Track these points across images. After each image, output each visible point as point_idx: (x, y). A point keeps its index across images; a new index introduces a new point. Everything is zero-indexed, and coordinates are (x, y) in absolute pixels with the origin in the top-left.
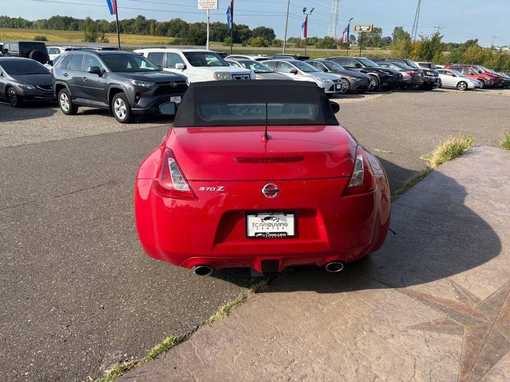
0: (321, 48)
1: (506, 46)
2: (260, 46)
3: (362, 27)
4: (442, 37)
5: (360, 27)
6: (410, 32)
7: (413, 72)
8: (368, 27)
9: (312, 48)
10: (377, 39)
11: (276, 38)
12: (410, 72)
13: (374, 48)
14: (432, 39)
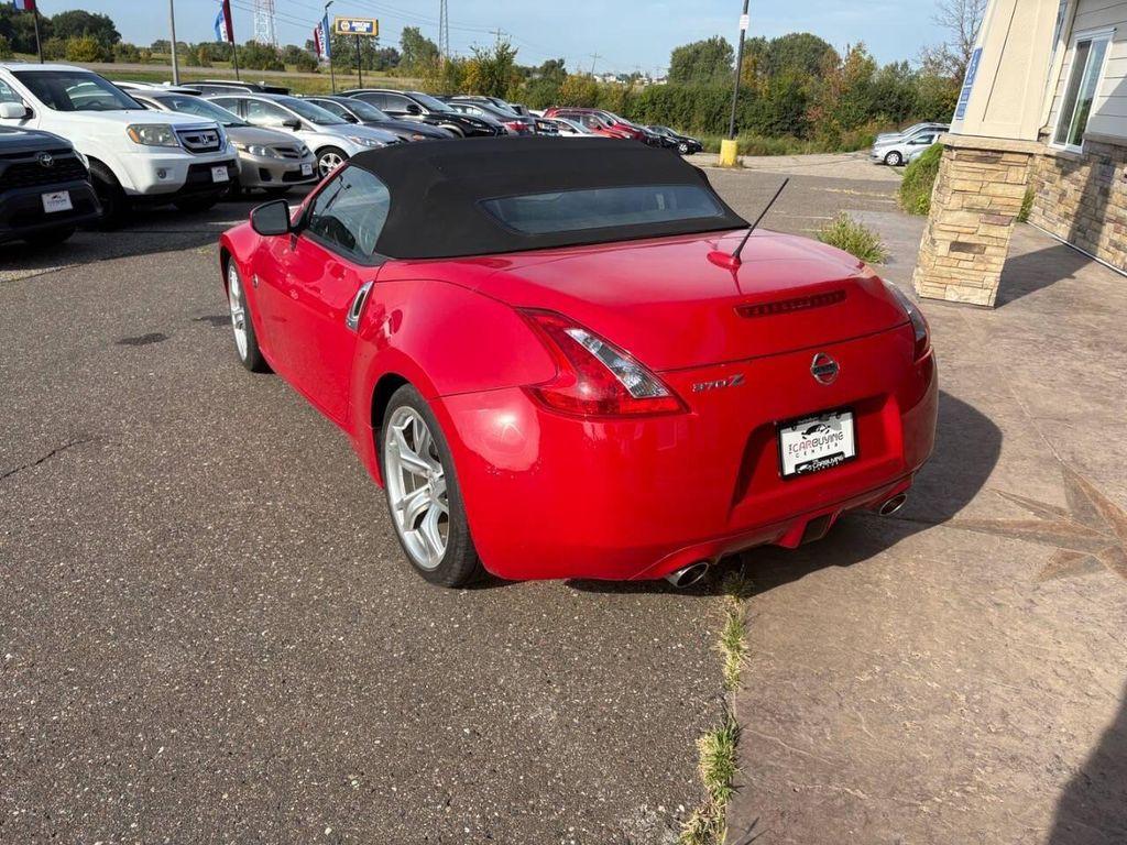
0: (252, 68)
1: (610, 75)
2: (91, 61)
3: (354, 25)
4: (515, 53)
5: (351, 23)
6: (435, 41)
7: (519, 123)
8: (368, 25)
9: (224, 67)
10: (370, 52)
11: (124, 41)
12: (513, 123)
13: (369, 72)
14: (497, 56)
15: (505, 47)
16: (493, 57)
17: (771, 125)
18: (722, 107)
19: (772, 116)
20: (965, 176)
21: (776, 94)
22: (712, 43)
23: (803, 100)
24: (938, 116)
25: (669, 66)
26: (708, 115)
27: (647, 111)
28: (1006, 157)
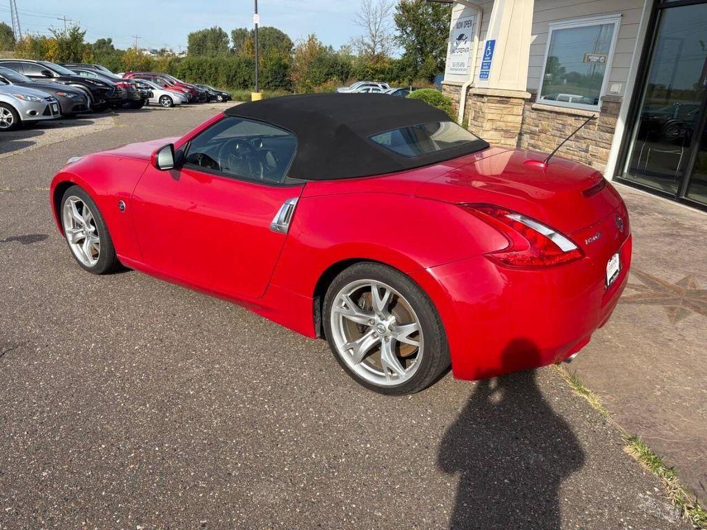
7: (125, 83)
12: (121, 83)
14: (71, 35)
15: (75, 30)
16: (68, 36)
17: (268, 83)
18: (236, 72)
19: (268, 77)
20: (493, 111)
21: (269, 64)
22: (213, 31)
23: (286, 67)
24: (364, 77)
25: (188, 45)
26: (228, 77)
27: (187, 74)
28: (512, 100)
